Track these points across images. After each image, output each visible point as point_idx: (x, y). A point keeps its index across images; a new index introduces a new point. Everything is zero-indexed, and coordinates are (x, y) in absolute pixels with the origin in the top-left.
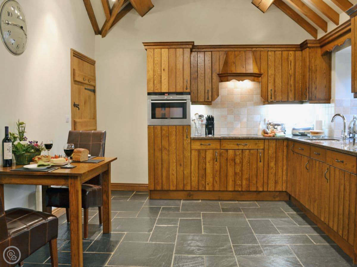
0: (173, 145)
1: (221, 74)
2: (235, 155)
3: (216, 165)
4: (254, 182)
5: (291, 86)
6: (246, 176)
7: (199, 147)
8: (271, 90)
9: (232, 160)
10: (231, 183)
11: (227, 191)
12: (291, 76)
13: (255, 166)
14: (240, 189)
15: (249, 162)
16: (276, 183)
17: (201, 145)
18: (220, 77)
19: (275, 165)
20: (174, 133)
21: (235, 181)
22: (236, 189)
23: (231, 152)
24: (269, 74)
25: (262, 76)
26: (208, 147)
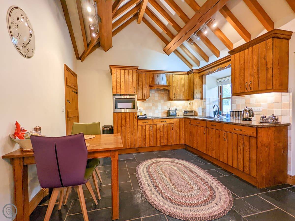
0: (128, 123)
1: (151, 85)
2: (160, 127)
3: (151, 133)
4: (170, 140)
5: (183, 92)
6: (166, 137)
7: (142, 124)
8: (174, 94)
9: (159, 130)
10: (158, 142)
11: (157, 146)
12: (183, 87)
13: (170, 132)
14: (163, 145)
15: (167, 130)
16: (180, 140)
17: (143, 122)
18: (150, 87)
19: (179, 131)
20: (128, 116)
21: (160, 141)
22: (161, 145)
23: (158, 126)
24: (173, 86)
25: (170, 87)
26: (147, 123)
